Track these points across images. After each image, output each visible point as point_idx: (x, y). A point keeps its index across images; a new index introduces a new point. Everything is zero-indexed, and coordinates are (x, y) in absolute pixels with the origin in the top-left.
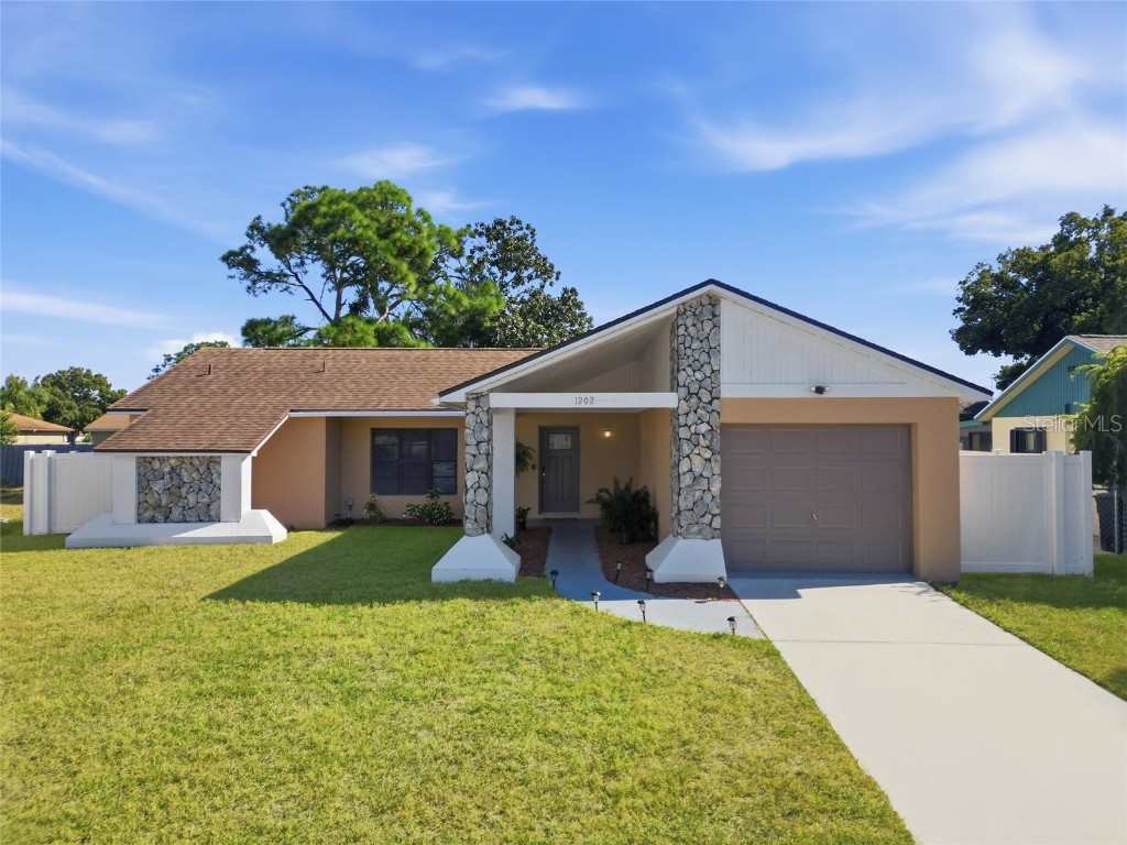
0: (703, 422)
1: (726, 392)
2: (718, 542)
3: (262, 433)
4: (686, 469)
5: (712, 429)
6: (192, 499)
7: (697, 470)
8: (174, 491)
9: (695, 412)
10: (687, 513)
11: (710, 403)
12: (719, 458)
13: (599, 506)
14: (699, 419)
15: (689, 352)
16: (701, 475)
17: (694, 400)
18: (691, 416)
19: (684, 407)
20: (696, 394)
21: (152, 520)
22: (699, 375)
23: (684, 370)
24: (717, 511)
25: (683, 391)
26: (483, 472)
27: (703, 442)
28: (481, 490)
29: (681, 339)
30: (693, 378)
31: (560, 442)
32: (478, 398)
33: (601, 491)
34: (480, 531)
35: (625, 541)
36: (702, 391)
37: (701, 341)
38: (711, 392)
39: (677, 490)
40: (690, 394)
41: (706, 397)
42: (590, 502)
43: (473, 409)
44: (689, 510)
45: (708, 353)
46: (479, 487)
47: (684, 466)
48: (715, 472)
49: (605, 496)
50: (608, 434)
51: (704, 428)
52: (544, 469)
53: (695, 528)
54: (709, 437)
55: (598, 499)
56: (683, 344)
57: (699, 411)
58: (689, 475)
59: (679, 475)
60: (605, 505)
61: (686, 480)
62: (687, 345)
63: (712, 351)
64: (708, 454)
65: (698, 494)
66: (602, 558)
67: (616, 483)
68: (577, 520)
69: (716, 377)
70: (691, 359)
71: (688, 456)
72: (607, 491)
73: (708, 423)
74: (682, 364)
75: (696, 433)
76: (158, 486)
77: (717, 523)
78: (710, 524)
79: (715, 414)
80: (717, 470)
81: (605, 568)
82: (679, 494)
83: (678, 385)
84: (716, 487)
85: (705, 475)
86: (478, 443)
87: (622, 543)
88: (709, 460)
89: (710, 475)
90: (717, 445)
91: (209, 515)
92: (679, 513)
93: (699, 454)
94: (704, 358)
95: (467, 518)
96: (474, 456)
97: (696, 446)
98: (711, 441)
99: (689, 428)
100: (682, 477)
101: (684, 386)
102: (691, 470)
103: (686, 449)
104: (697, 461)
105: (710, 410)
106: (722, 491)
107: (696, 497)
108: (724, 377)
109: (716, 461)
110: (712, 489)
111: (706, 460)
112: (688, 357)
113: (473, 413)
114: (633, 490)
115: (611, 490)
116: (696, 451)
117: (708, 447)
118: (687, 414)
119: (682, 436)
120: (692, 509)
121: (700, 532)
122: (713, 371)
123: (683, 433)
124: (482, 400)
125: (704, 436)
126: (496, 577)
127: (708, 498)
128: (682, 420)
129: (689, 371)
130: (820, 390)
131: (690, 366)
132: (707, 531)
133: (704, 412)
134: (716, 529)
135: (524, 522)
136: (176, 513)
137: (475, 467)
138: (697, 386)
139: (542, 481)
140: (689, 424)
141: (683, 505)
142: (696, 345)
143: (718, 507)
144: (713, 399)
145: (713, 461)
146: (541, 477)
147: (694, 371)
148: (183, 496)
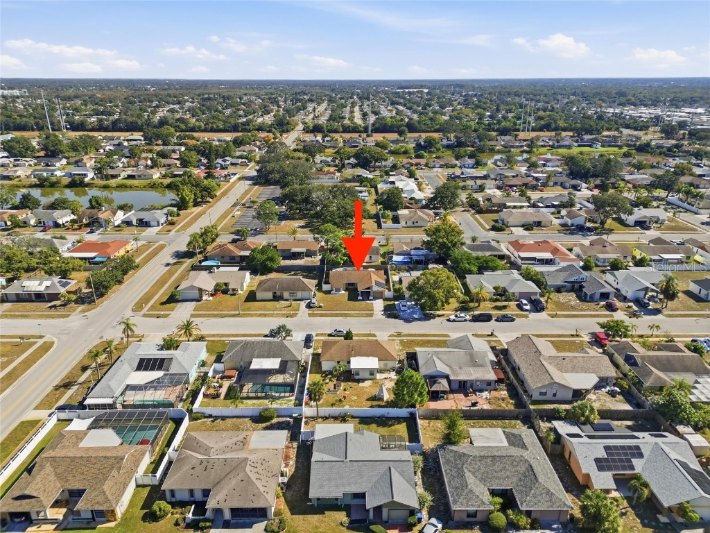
3: (341, 285)
21: (336, 292)
76: (336, 289)
91: (340, 291)
104: (372, 293)
148: (338, 290)
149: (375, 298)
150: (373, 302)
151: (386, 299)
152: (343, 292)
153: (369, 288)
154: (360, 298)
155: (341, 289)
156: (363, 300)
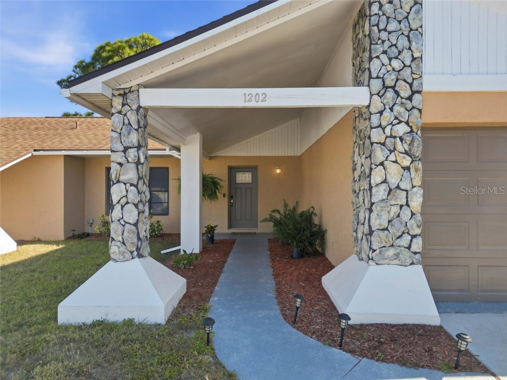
0: (400, 122)
1: (430, 83)
2: (419, 268)
4: (379, 180)
5: (412, 131)
7: (393, 181)
9: (391, 109)
10: (381, 233)
11: (410, 98)
12: (420, 166)
13: (272, 224)
14: (396, 118)
15: (384, 35)
16: (398, 187)
17: (390, 94)
18: (387, 113)
19: (377, 104)
20: (393, 87)
22: (396, 64)
23: (378, 57)
24: (417, 231)
25: (376, 85)
26: (132, 185)
27: (400, 147)
28: (130, 206)
29: (374, 20)
30: (389, 68)
31: (244, 178)
32: (125, 94)
33: (274, 211)
34: (128, 255)
35: (295, 255)
36: (400, 82)
37: (400, 22)
38: (411, 85)
39: (367, 205)
40: (385, 87)
41: (405, 92)
42: (265, 220)
43: (119, 107)
44: (383, 230)
45: (408, 37)
46: (127, 203)
47: (377, 176)
48: (415, 184)
49: (277, 216)
50: (278, 171)
51: (402, 129)
52: (232, 197)
53: (391, 252)
54: (408, 139)
55: (272, 219)
56: (377, 25)
57: (396, 108)
58: (384, 186)
59: (371, 188)
60: (277, 223)
61: (380, 193)
62: (382, 26)
63: (413, 33)
64: (406, 162)
65: (395, 210)
66: (276, 276)
67: (286, 205)
68: (255, 233)
69: (418, 67)
70: (387, 44)
71: (382, 164)
72: (278, 212)
73: (407, 123)
74: (376, 50)
75: (391, 136)
77: (417, 245)
78: (409, 248)
79: (416, 112)
80: (417, 181)
81: (279, 292)
82: (371, 210)
83: (370, 77)
84: (417, 202)
85: (402, 186)
86: (126, 149)
87: (292, 257)
88: (407, 169)
89: (409, 187)
90: (418, 151)
92: (371, 232)
93: (396, 162)
94: (403, 42)
95: (113, 239)
96: (121, 164)
97: (391, 152)
98: (411, 144)
99: (384, 129)
100: (374, 190)
101: (378, 77)
102: (385, 181)
103: (380, 154)
104: (393, 170)
105: (409, 106)
106: (424, 205)
107: (392, 214)
108: (427, 66)
109: (417, 170)
110: (412, 204)
111: (404, 168)
112: (383, 42)
113: (120, 112)
114: (299, 211)
115: (282, 211)
116: (392, 157)
117: (406, 153)
118: (381, 113)
119: (374, 139)
120: (387, 229)
121: (397, 255)
122: (414, 59)
123: (377, 136)
124: (131, 96)
125: (401, 139)
126: (139, 317)
127: (406, 214)
128: (375, 120)
129: (385, 59)
131: (385, 52)
132: (406, 255)
133: (402, 110)
134: (415, 253)
135: (212, 237)
137: (122, 178)
138: (393, 77)
139: (230, 206)
140: (384, 124)
141: (375, 224)
142: (393, 26)
143: (418, 226)
144: (413, 93)
145: (412, 170)
146: (230, 203)
147: (390, 59)
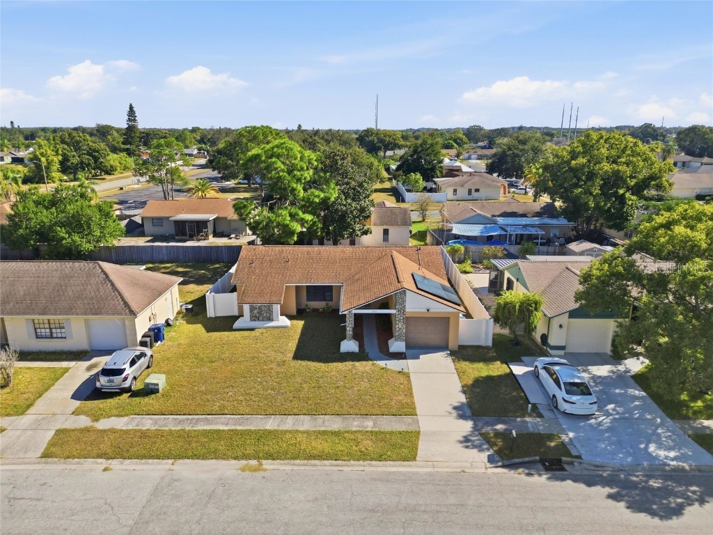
0: (402, 317)
1: (407, 310)
3: (281, 295)
6: (265, 315)
7: (400, 327)
8: (260, 313)
11: (403, 312)
12: (405, 324)
18: (399, 315)
19: (397, 313)
20: (400, 310)
21: (254, 320)
22: (401, 306)
24: (404, 336)
25: (397, 310)
27: (401, 321)
37: (402, 299)
38: (403, 310)
45: (403, 302)
47: (397, 326)
48: (404, 328)
53: (399, 339)
54: (403, 320)
57: (401, 314)
58: (398, 328)
59: (396, 328)
71: (398, 324)
74: (397, 304)
76: (255, 312)
78: (402, 339)
83: (396, 308)
85: (402, 328)
87: (383, 335)
88: (403, 325)
91: (270, 319)
103: (398, 322)
104: (400, 325)
105: (403, 314)
108: (407, 307)
112: (399, 302)
116: (400, 323)
119: (397, 319)
122: (404, 306)
126: (355, 352)
128: (397, 316)
130: (428, 310)
131: (399, 304)
136: (261, 318)
140: (399, 317)
142: (400, 300)
148: (263, 314)
149: (416, 349)
150: (410, 365)
151: (464, 353)
152: (284, 321)
153: (385, 304)
154: (349, 345)
155: (277, 308)
156: (360, 356)
